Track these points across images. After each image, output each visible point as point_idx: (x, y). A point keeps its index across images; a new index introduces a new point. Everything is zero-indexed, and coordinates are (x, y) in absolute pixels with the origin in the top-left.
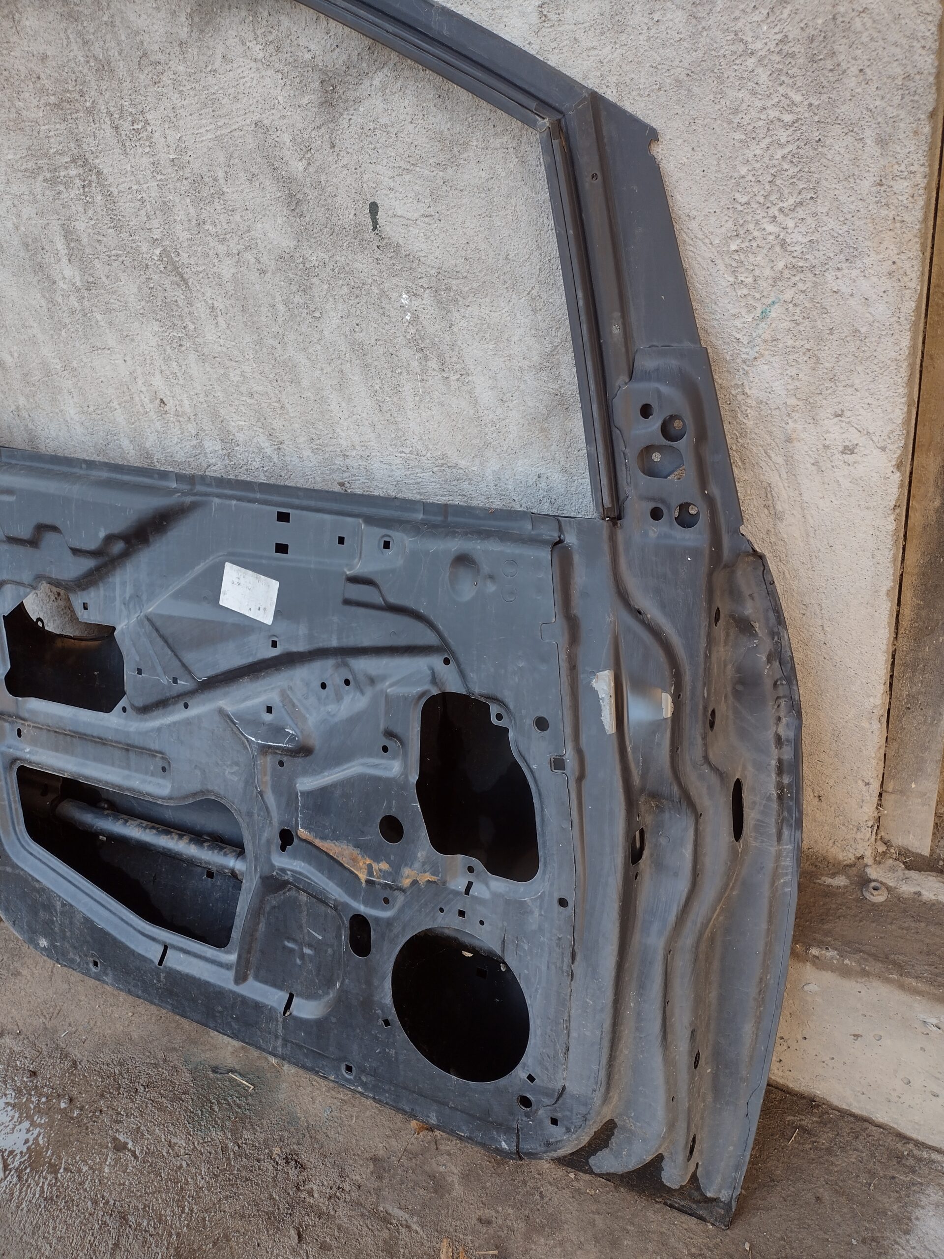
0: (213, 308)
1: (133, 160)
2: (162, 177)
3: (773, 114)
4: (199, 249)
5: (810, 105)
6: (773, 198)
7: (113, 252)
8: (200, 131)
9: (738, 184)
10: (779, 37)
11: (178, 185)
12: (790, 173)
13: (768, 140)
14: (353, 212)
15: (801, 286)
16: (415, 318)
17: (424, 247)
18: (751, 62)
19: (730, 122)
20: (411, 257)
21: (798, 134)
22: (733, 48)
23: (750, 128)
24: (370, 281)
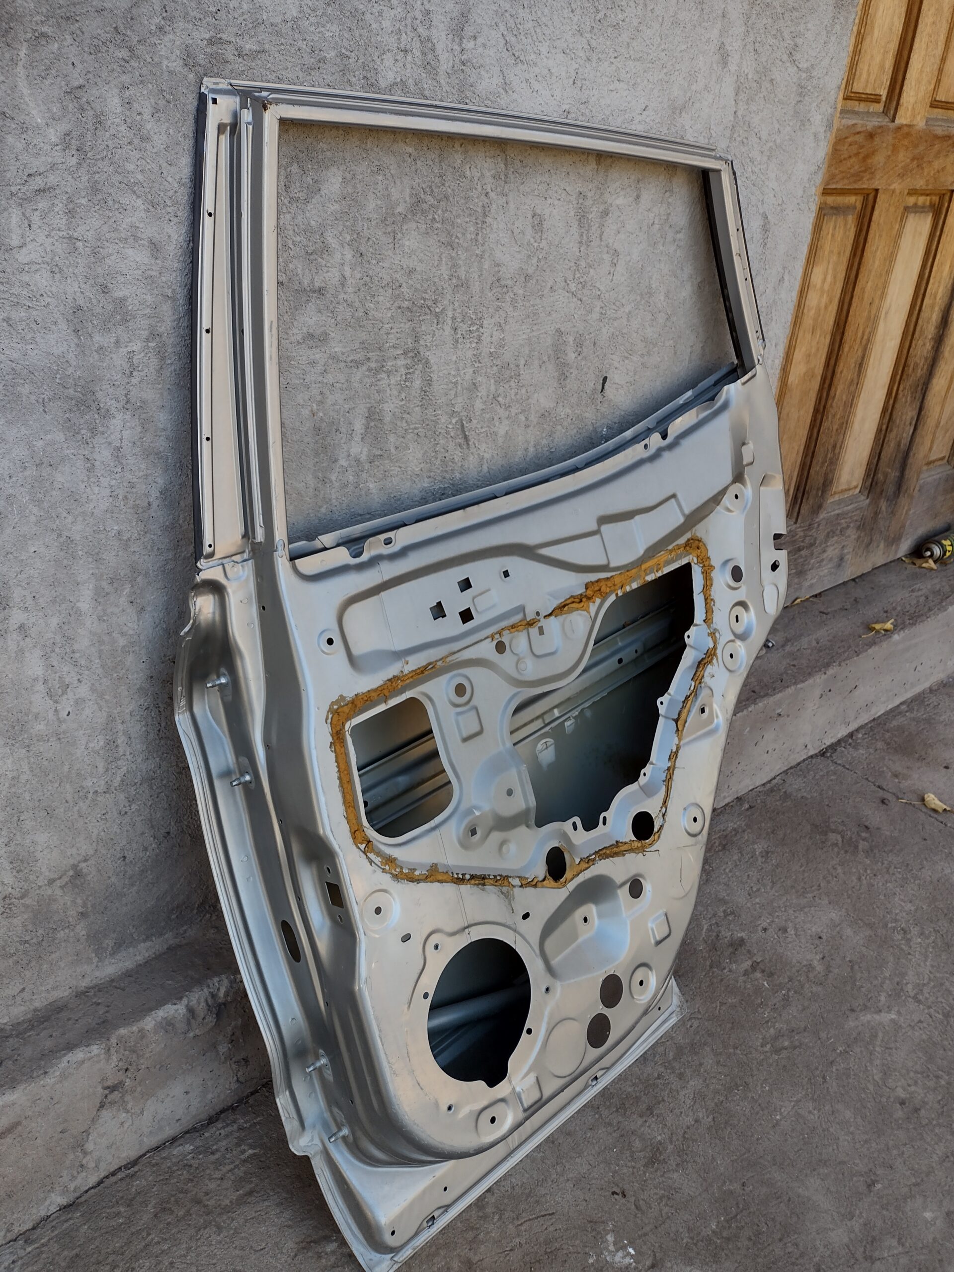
0: (482, 459)
2: (480, 365)
4: (488, 416)
7: (411, 427)
11: (489, 370)
14: (594, 382)
17: (623, 400)
20: (615, 407)
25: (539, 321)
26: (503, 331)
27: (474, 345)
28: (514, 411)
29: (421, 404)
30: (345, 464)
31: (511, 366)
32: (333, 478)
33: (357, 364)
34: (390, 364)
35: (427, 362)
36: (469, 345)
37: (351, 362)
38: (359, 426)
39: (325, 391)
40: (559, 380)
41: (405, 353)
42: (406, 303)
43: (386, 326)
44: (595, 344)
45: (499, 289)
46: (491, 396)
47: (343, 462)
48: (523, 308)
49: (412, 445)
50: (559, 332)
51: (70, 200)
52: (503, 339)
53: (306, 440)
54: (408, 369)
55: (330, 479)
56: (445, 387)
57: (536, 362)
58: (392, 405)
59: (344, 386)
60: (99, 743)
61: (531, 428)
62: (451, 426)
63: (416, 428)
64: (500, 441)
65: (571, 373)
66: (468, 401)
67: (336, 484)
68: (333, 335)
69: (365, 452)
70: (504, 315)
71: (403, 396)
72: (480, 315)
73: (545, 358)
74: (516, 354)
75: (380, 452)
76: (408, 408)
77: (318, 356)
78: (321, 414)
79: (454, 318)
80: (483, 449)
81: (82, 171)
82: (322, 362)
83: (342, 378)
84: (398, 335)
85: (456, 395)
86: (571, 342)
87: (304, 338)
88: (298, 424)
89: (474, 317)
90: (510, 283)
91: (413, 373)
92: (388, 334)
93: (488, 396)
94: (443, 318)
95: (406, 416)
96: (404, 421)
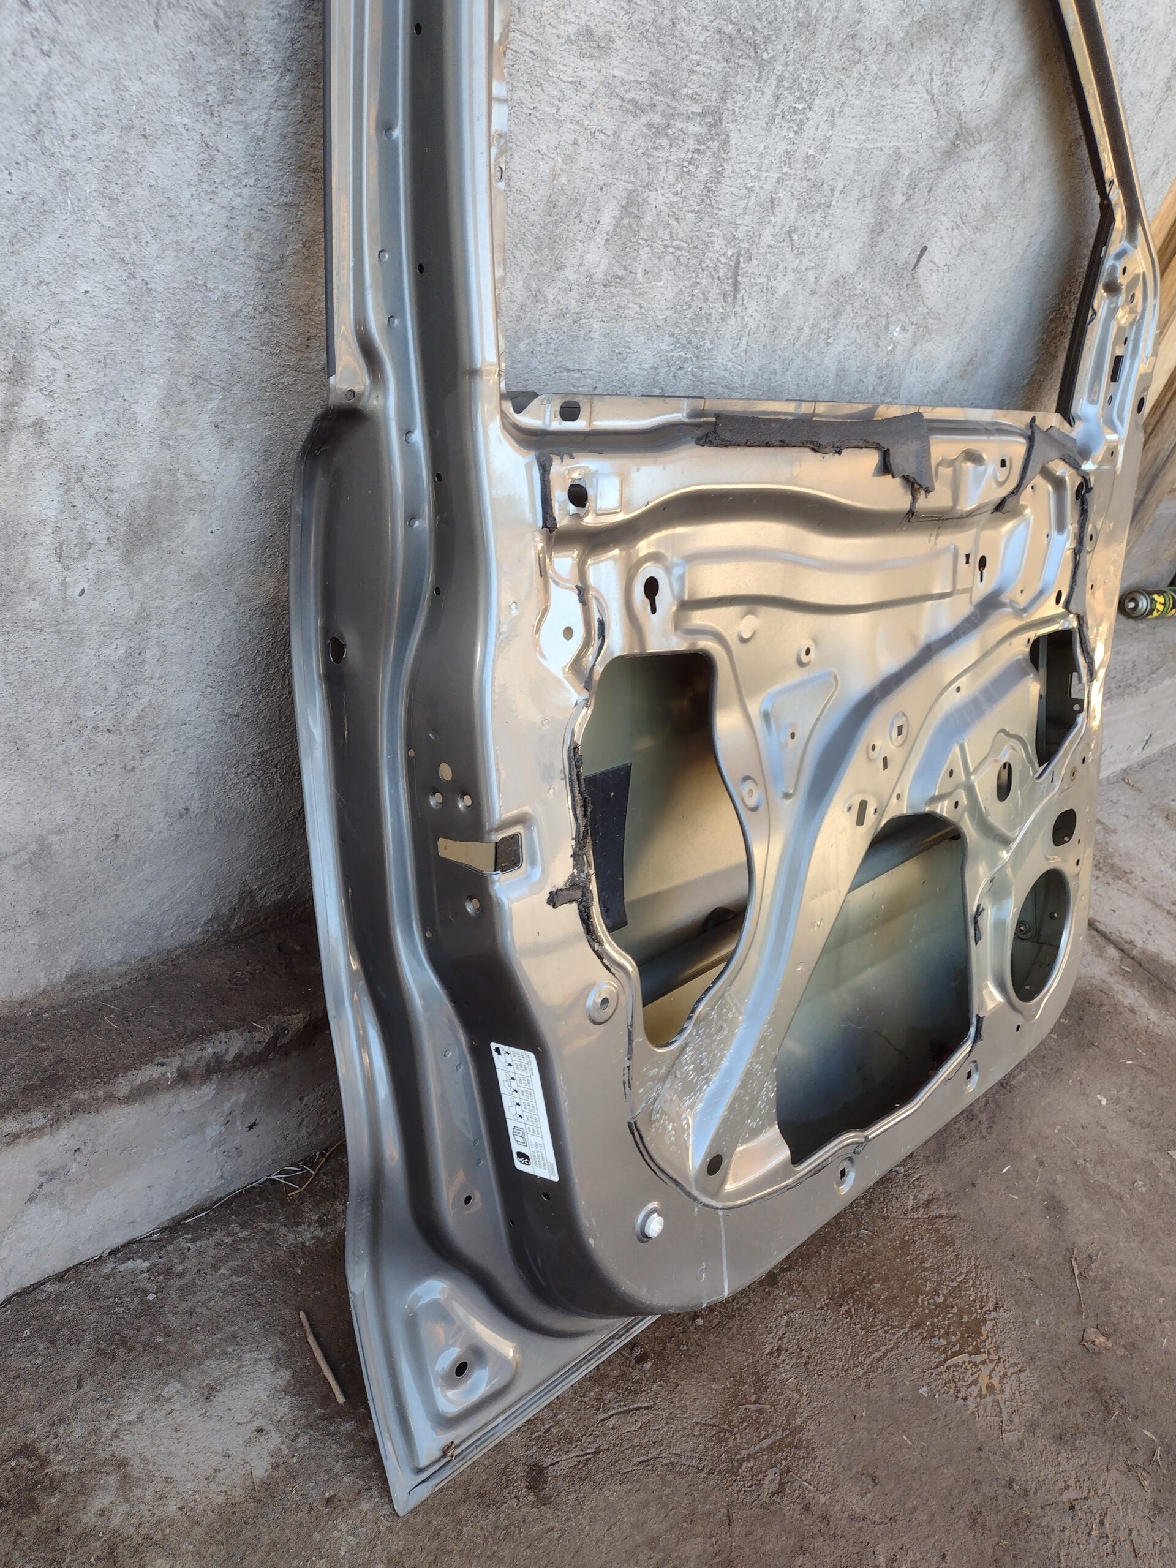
25: (881, 126)
26: (833, 125)
27: (792, 135)
28: (806, 262)
29: (697, 208)
30: (572, 277)
31: (826, 188)
32: (550, 296)
33: (637, 109)
34: (679, 125)
35: (726, 142)
36: (785, 133)
37: (630, 101)
38: (607, 219)
39: (581, 140)
40: (873, 232)
41: (702, 115)
42: (730, 26)
43: (693, 57)
44: (930, 191)
45: (849, 52)
46: (786, 229)
47: (570, 274)
48: (869, 96)
49: (666, 275)
50: (897, 154)
52: (828, 139)
53: (534, 217)
54: (699, 144)
55: (545, 296)
56: (736, 191)
57: (856, 193)
58: (661, 199)
59: (609, 141)
60: (117, 650)
61: (816, 297)
62: (723, 260)
63: (679, 248)
64: (776, 304)
65: (890, 226)
66: (756, 226)
67: (552, 309)
68: (619, 43)
69: (602, 267)
70: (843, 99)
71: (680, 186)
72: (814, 87)
73: (868, 191)
74: (837, 169)
75: (621, 273)
76: (680, 209)
77: (588, 74)
78: (564, 180)
79: (780, 79)
80: (750, 311)
82: (591, 86)
83: (609, 125)
84: (704, 79)
85: (745, 209)
86: (905, 177)
87: (579, 33)
88: (528, 186)
89: (805, 86)
90: (866, 46)
91: (704, 152)
92: (691, 71)
93: (783, 226)
94: (768, 72)
95: (673, 222)
96: (668, 231)
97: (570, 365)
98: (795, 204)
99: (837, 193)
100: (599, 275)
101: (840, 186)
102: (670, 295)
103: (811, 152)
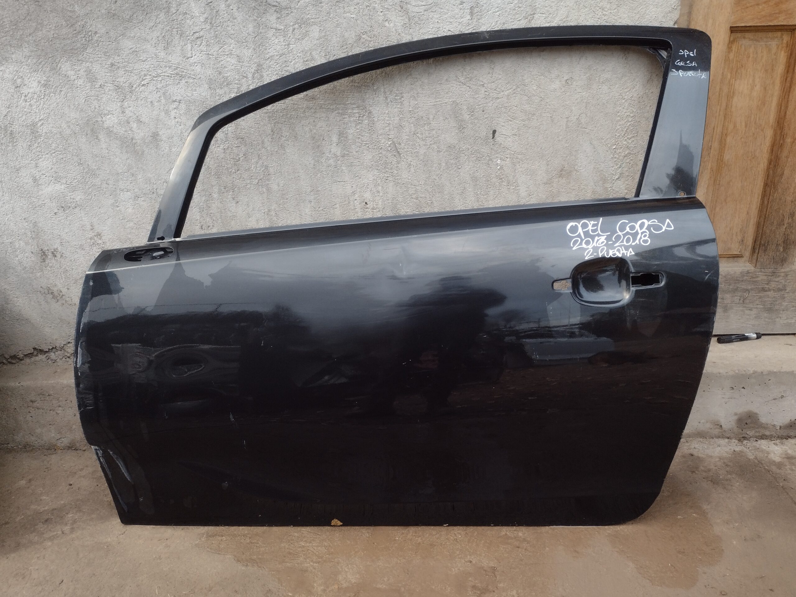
0: (410, 165)
1: (390, 109)
2: (403, 116)
3: (628, 114)
4: (411, 143)
5: (638, 112)
6: (626, 135)
7: (364, 143)
8: (428, 102)
9: (617, 131)
10: (632, 96)
11: (409, 120)
12: (631, 129)
13: (626, 120)
14: (486, 132)
15: (632, 158)
16: (502, 168)
17: (511, 145)
18: (623, 101)
19: (616, 115)
20: (505, 148)
21: (634, 119)
22: (620, 97)
23: (622, 117)
24: (486, 155)
25: (441, 96)
26: (417, 100)
27: (399, 106)
28: (428, 142)
29: (369, 132)
30: (330, 156)
31: (424, 118)
32: (323, 161)
33: (332, 110)
34: (349, 111)
35: (371, 113)
37: (328, 108)
38: (335, 139)
39: (316, 120)
40: (459, 129)
41: (358, 107)
42: (357, 84)
43: (346, 94)
44: (483, 111)
45: (412, 79)
46: (412, 133)
47: (327, 154)
48: (428, 89)
49: (365, 151)
50: (455, 103)
51: (207, 41)
52: (417, 104)
54: (360, 115)
55: (321, 161)
56: (383, 125)
57: (441, 118)
58: (352, 131)
62: (386, 145)
63: (366, 144)
64: (421, 157)
65: (468, 126)
66: (397, 134)
69: (340, 152)
70: (416, 92)
71: (358, 127)
72: (401, 92)
73: (448, 116)
74: (427, 112)
75: (348, 153)
76: (362, 133)
77: (312, 105)
79: (385, 92)
80: (410, 160)
81: (212, 31)
85: (390, 130)
86: (465, 109)
91: (362, 117)
93: (410, 132)
94: (379, 92)
95: (361, 137)
96: (360, 139)
97: (339, 180)
98: (412, 125)
99: (431, 119)
100: (339, 154)
101: (431, 117)
102: (371, 157)
103: (410, 109)
